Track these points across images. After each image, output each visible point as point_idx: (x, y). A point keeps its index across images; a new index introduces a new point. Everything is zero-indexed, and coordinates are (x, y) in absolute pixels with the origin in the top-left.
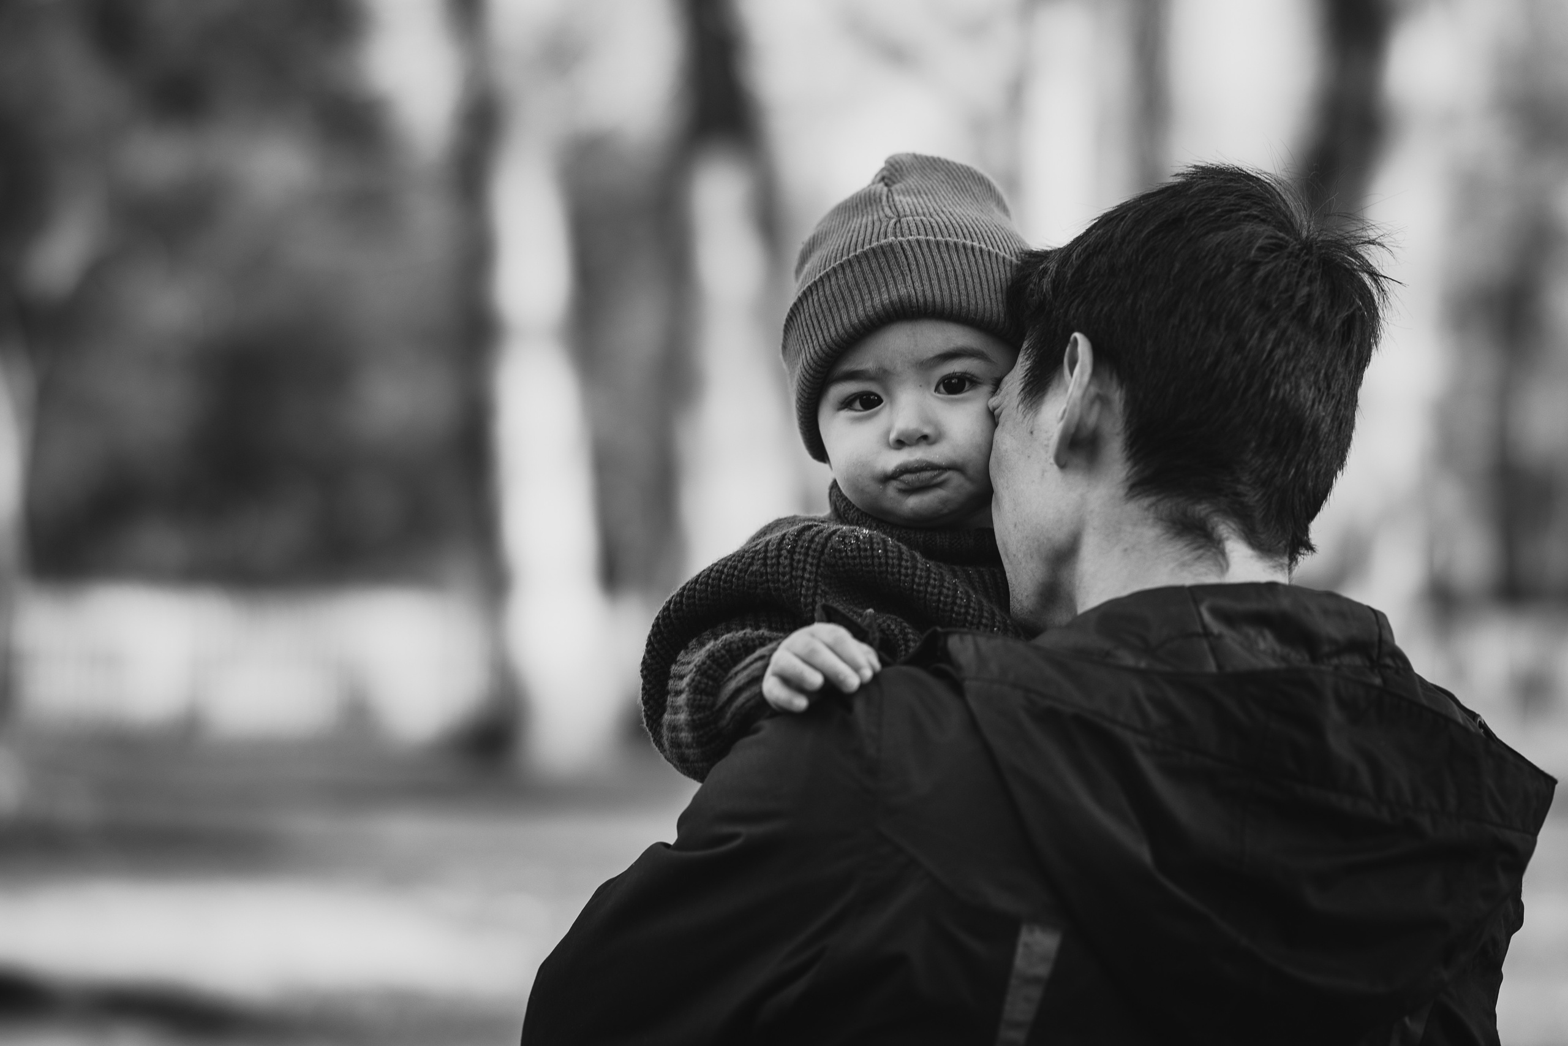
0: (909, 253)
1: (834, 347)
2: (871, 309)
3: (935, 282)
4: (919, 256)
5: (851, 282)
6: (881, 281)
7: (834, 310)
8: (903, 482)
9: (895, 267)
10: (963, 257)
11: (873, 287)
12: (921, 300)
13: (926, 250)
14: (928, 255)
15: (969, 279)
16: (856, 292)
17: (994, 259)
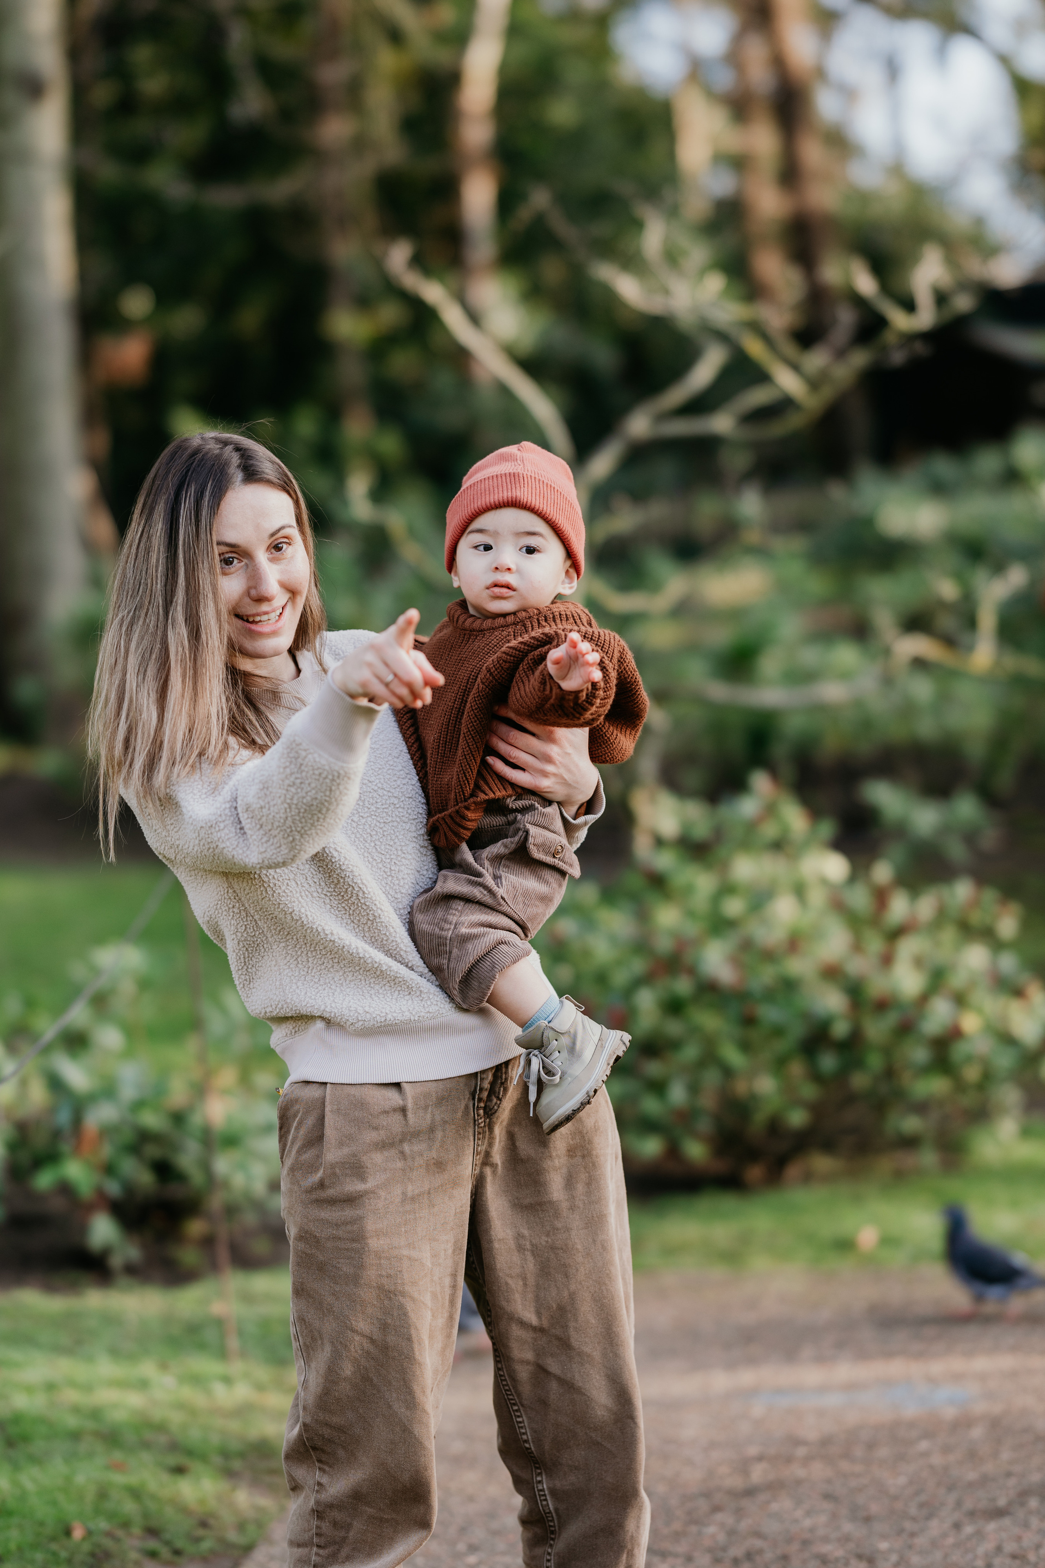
0: (526, 479)
1: (478, 510)
2: (501, 497)
3: (534, 495)
4: (530, 482)
5: (495, 484)
6: (509, 487)
7: (483, 495)
8: (493, 592)
9: (518, 483)
10: (549, 490)
11: (505, 488)
12: (525, 500)
13: (533, 480)
14: (534, 483)
15: (549, 499)
16: (496, 489)
17: (562, 496)
